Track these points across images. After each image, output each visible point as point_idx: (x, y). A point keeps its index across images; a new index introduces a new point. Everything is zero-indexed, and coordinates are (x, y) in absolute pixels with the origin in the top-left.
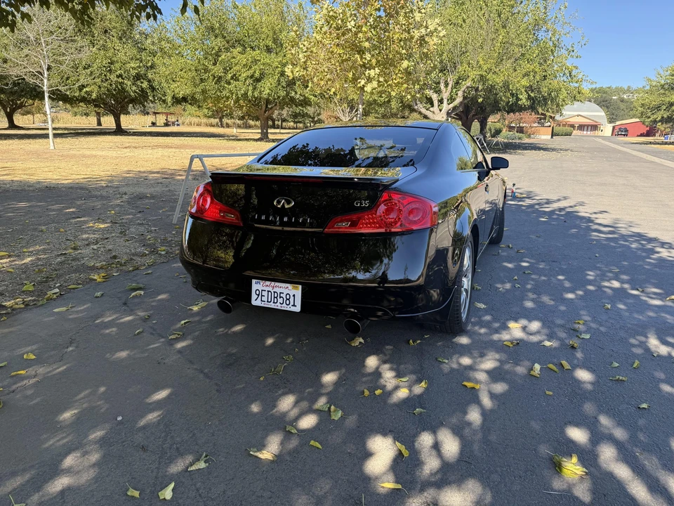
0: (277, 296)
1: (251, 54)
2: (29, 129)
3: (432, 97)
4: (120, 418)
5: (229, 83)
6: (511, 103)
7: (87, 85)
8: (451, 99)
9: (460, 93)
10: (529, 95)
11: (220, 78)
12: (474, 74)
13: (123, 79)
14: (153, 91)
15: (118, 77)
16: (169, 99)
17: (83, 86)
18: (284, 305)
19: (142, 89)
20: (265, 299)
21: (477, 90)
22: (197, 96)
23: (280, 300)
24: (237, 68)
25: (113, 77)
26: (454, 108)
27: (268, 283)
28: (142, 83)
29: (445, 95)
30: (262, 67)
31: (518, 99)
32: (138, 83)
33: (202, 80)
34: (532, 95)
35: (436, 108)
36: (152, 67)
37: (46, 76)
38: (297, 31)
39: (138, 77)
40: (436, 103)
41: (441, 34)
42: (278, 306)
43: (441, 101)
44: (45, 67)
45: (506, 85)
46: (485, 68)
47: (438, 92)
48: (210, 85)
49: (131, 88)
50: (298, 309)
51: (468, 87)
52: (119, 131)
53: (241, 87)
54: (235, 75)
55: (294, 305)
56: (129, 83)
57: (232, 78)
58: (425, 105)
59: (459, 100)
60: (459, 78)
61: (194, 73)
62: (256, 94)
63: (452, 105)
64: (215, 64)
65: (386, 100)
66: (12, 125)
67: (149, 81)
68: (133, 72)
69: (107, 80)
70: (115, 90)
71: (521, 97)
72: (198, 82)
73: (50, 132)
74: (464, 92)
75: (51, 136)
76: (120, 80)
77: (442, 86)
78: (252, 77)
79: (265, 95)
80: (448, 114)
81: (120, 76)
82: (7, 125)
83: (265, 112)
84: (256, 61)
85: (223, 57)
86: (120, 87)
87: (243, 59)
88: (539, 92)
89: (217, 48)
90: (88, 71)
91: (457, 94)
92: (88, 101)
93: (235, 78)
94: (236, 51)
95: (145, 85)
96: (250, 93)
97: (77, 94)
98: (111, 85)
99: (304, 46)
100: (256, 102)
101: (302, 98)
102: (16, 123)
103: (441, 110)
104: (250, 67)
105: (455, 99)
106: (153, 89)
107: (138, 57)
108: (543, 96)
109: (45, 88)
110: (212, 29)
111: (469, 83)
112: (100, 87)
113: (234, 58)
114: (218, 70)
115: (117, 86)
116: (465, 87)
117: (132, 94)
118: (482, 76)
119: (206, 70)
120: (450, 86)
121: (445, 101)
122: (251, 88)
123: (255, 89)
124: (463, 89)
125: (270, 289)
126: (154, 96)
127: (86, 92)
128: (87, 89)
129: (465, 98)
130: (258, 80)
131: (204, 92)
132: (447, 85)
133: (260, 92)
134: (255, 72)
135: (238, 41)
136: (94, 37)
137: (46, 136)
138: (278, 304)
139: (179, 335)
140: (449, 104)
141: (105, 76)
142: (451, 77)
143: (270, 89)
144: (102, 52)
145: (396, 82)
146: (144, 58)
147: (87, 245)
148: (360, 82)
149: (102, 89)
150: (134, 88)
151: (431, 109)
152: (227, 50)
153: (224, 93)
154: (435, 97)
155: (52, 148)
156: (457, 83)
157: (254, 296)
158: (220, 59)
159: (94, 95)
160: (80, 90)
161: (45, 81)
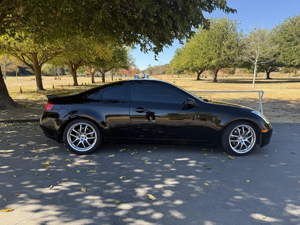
2: (274, 79)
17: (293, 60)
37: (257, 58)
66: (268, 78)
82: (266, 77)
90: (297, 53)
92: (293, 66)
97: (289, 64)
102: (270, 77)
127: (293, 63)
128: (294, 61)
137: (252, 82)
155: (253, 87)
159: (297, 63)
160: (291, 61)
161: (256, 60)
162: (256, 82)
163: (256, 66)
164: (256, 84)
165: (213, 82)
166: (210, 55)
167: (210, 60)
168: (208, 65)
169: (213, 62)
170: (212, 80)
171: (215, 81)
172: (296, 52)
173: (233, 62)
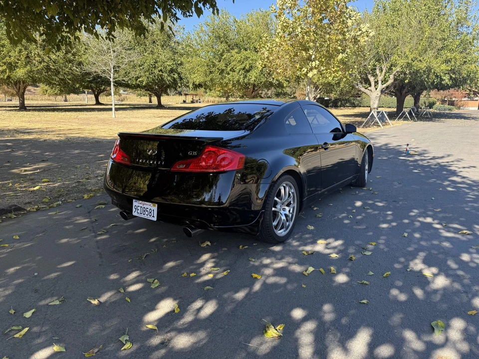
0: (145, 210)
1: (244, 53)
3: (370, 79)
4: (36, 274)
5: (229, 74)
6: (436, 83)
7: (140, 77)
8: (385, 80)
9: (392, 76)
10: (451, 77)
11: (223, 71)
12: (402, 62)
13: (162, 72)
14: (181, 80)
15: (159, 71)
16: (191, 86)
17: (138, 78)
18: (148, 216)
19: (174, 78)
20: (139, 211)
21: (405, 74)
22: (208, 83)
23: (147, 213)
24: (234, 63)
25: (156, 72)
26: (387, 87)
27: (141, 202)
28: (174, 75)
29: (380, 78)
30: (251, 62)
31: (442, 80)
32: (172, 75)
33: (211, 72)
34: (454, 76)
35: (372, 88)
36: (181, 64)
37: (112, 72)
38: (267, 37)
39: (172, 71)
40: (373, 84)
41: (371, 35)
42: (145, 217)
43: (377, 83)
44: (112, 67)
45: (429, 69)
46: (411, 57)
47: (375, 76)
48: (216, 75)
49: (167, 78)
50: (155, 219)
51: (397, 72)
52: (160, 106)
53: (236, 76)
54: (232, 68)
55: (153, 217)
56: (166, 75)
57: (231, 70)
58: (364, 85)
59: (391, 81)
60: (391, 65)
61: (206, 68)
62: (246, 81)
63: (385, 85)
64: (220, 61)
65: (337, 82)
66: (98, 103)
67: (179, 74)
68: (169, 68)
69: (152, 73)
70: (157, 80)
71: (444, 78)
72: (208, 73)
73: (113, 107)
74: (395, 75)
75: (113, 109)
76: (161, 73)
77: (378, 72)
78: (244, 69)
79: (252, 81)
80: (382, 92)
81: (161, 70)
82: (94, 102)
83: (252, 93)
84: (247, 58)
85: (225, 56)
86: (160, 78)
87: (238, 57)
88: (460, 74)
89: (221, 50)
90: (141, 68)
91: (389, 77)
92: (142, 87)
93: (233, 70)
94: (233, 52)
95: (176, 76)
96: (241, 80)
97: (134, 83)
98: (155, 76)
99: (268, 46)
100: (245, 86)
101: (277, 82)
103: (376, 89)
104: (243, 62)
105: (387, 81)
106: (181, 79)
107: (173, 58)
108: (463, 77)
109: (111, 80)
110: (219, 37)
111: (399, 69)
112: (148, 78)
113: (232, 56)
114: (222, 65)
115: (158, 77)
116: (395, 72)
117: (167, 82)
118: (408, 63)
119: (214, 66)
120: (384, 71)
121: (380, 82)
122: (242, 77)
123: (245, 77)
124: (394, 73)
125: (142, 205)
126: (181, 83)
127: (139, 81)
128: (140, 79)
129: (395, 80)
130: (248, 71)
131: (212, 80)
132: (381, 70)
133: (249, 80)
134: (246, 65)
135: (237, 45)
136: (146, 46)
137: (110, 109)
138: (145, 215)
139: (103, 232)
140: (382, 85)
141: (151, 70)
142: (385, 64)
143: (255, 77)
144: (151, 55)
145: (334, 70)
146: (176, 59)
147: (96, 177)
148: (304, 71)
149: (149, 79)
150: (169, 78)
151: (369, 88)
152: (228, 51)
153: (225, 80)
154: (372, 79)
155: (114, 117)
156: (390, 69)
157: (134, 210)
158: (223, 57)
159: (144, 83)
160: (136, 80)
161: (112, 75)
162: (117, 109)
163: (112, 84)
164: (116, 112)
165: (19, 110)
166: (7, 58)
167: (12, 67)
168: (9, 77)
169: (20, 73)
170: (16, 107)
171: (23, 107)
172: (140, 66)
173: (56, 75)
